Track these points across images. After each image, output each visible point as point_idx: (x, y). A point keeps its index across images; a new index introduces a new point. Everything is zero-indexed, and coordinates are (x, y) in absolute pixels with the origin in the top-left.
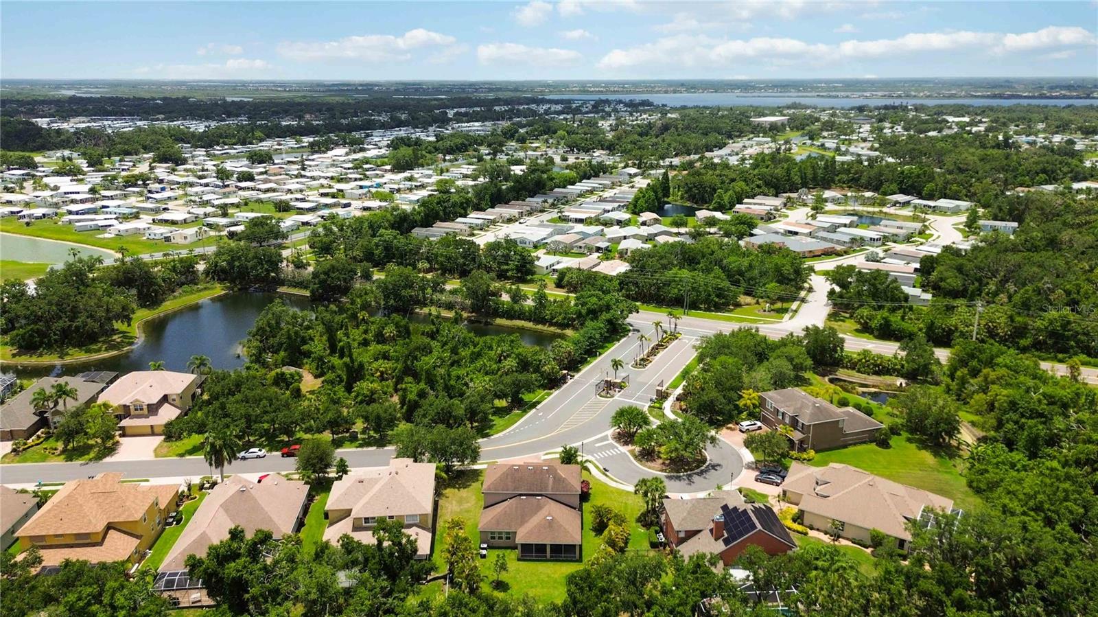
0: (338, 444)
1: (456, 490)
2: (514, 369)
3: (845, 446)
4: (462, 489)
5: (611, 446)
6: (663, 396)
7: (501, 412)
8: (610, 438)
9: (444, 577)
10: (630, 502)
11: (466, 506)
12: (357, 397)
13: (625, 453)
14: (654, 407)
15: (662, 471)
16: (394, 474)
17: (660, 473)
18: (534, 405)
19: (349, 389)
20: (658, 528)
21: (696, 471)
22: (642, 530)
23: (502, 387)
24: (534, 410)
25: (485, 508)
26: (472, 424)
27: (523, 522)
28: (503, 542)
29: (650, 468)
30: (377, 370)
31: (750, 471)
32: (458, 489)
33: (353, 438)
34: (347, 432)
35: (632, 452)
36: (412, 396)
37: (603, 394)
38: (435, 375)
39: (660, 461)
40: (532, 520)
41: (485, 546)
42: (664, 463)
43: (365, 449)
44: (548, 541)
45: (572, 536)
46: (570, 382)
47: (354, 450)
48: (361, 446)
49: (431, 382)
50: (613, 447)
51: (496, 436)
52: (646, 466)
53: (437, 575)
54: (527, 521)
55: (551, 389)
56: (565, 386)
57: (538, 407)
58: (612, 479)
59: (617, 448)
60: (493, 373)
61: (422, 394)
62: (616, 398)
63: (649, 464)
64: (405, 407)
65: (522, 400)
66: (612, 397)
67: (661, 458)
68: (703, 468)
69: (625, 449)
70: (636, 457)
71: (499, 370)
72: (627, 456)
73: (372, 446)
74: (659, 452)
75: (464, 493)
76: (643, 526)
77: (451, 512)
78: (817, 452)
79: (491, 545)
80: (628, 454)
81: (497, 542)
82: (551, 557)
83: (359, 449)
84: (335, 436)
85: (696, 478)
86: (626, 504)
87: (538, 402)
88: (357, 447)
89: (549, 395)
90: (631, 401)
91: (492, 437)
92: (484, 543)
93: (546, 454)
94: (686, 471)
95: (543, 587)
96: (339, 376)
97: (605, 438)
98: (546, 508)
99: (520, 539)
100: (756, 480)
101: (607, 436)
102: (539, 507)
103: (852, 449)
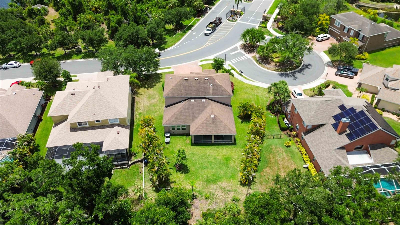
0: (67, 57)
1: (146, 89)
2: (176, 4)
3: (384, 49)
4: (149, 89)
5: (240, 54)
6: (266, 19)
7: (171, 32)
8: (239, 49)
9: (141, 161)
10: (260, 94)
11: (153, 101)
12: (80, 24)
13: (249, 58)
14: (262, 27)
15: (276, 70)
16: (97, 88)
17: (275, 72)
18: (190, 28)
19: (75, 19)
20: (284, 116)
21: (298, 69)
22: (272, 116)
23: (170, 17)
24: (190, 31)
25: (167, 107)
26: (153, 41)
27: (194, 118)
28: (181, 131)
29: (267, 69)
30: (93, 6)
31: (330, 68)
32: (147, 88)
33: (79, 52)
34: (74, 48)
35: (254, 57)
36: (113, 24)
37: (231, 19)
38: (127, 9)
39: (273, 64)
40: (200, 117)
41: (169, 135)
42: (276, 65)
43: (86, 60)
44: (213, 133)
45: (230, 129)
46: (209, 12)
47: (80, 60)
48: (83, 58)
49: (125, 14)
50: (242, 55)
51: (169, 49)
52: (264, 67)
53: (136, 160)
54: (196, 118)
55: (199, 17)
56: (207, 15)
57: (193, 28)
58: (244, 77)
59: (244, 55)
60: (163, 7)
61: (119, 23)
62: (238, 21)
63: (267, 66)
64: (110, 31)
65: (182, 24)
66: (236, 21)
67: (274, 61)
68: (300, 67)
69: (249, 56)
70: (258, 61)
71: (167, 5)
72: (252, 61)
73: (90, 58)
74: (272, 58)
75: (151, 91)
76: (273, 113)
77: (144, 106)
78: (369, 53)
79: (172, 133)
80: (252, 59)
81: (176, 131)
82: (214, 142)
83: (82, 60)
84: (67, 51)
85: (298, 75)
86: (257, 96)
87: (192, 26)
88: (81, 59)
89: (198, 20)
90: (248, 23)
91: (166, 50)
92: (168, 133)
93: (201, 61)
94: (291, 70)
95: (212, 168)
96: (68, 11)
97: (236, 49)
98: (209, 108)
99: (194, 131)
100: (336, 75)
101: (237, 47)
102: (204, 107)
103: (387, 50)
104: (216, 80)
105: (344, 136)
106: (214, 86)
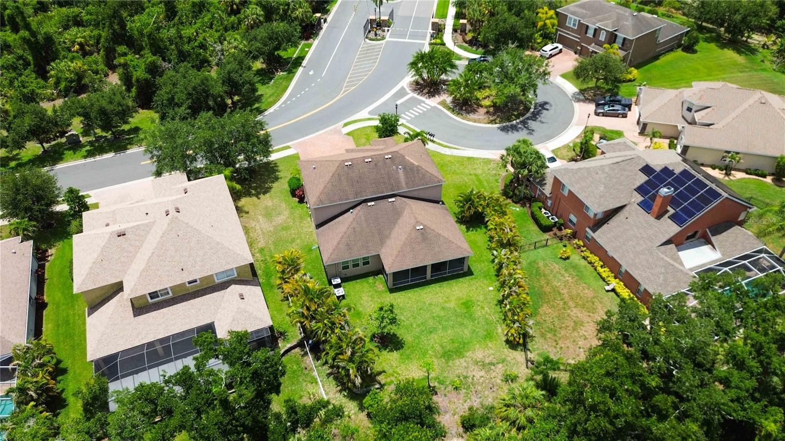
0: (53, 157)
1: (255, 198)
2: (261, 19)
3: (656, 58)
4: (261, 196)
5: (413, 102)
6: (438, 29)
7: (266, 75)
8: (408, 90)
9: (300, 345)
10: (479, 172)
11: (279, 220)
12: (57, 84)
13: (435, 106)
14: (436, 44)
15: (491, 122)
16: (172, 212)
17: (490, 125)
18: (298, 62)
19: (43, 74)
20: (540, 204)
21: (528, 115)
22: (517, 208)
23: (258, 45)
24: (300, 69)
25: (319, 226)
26: (232, 99)
27: (383, 239)
28: (362, 269)
29: (475, 121)
30: (73, 43)
31: (582, 103)
32: (257, 195)
33: (74, 144)
34: (62, 136)
35: (443, 103)
36: (140, 73)
37: (372, 35)
38: (162, 40)
39: (482, 111)
40: (394, 234)
41: (338, 281)
42: (488, 112)
43: (98, 158)
44: (429, 261)
45: (459, 247)
46: (325, 26)
47: (83, 161)
48: (90, 154)
49: (158, 49)
50: (420, 102)
51: (271, 110)
52: (469, 120)
53: (289, 346)
54: (388, 237)
55: (307, 39)
56: (322, 33)
57: (304, 63)
58: (439, 144)
59: (424, 102)
60: (233, 27)
61: (153, 70)
62: (387, 39)
63: (472, 116)
64: (134, 90)
65: (280, 57)
66: (383, 38)
67: (482, 106)
68: (532, 110)
69: (433, 102)
70: (453, 111)
71: (240, 22)
72: (440, 110)
73: (107, 153)
74: (477, 99)
75: (266, 200)
76: (516, 203)
77: (263, 233)
78: (637, 67)
79: (343, 276)
80: (440, 107)
81: (351, 271)
82: (432, 276)
83: (89, 160)
84: (46, 145)
85: (532, 124)
86: (476, 175)
87: (302, 58)
88: (85, 157)
89: (310, 46)
90: (407, 40)
91: (266, 113)
92: (335, 277)
93: (346, 125)
94: (518, 117)
95: (445, 328)
96: (20, 58)
97: (402, 93)
98: (406, 213)
99: (391, 265)
100: (597, 114)
101: (403, 88)
102: (397, 214)
103: (663, 59)
104: (407, 158)
105: (666, 221)
106: (404, 168)
